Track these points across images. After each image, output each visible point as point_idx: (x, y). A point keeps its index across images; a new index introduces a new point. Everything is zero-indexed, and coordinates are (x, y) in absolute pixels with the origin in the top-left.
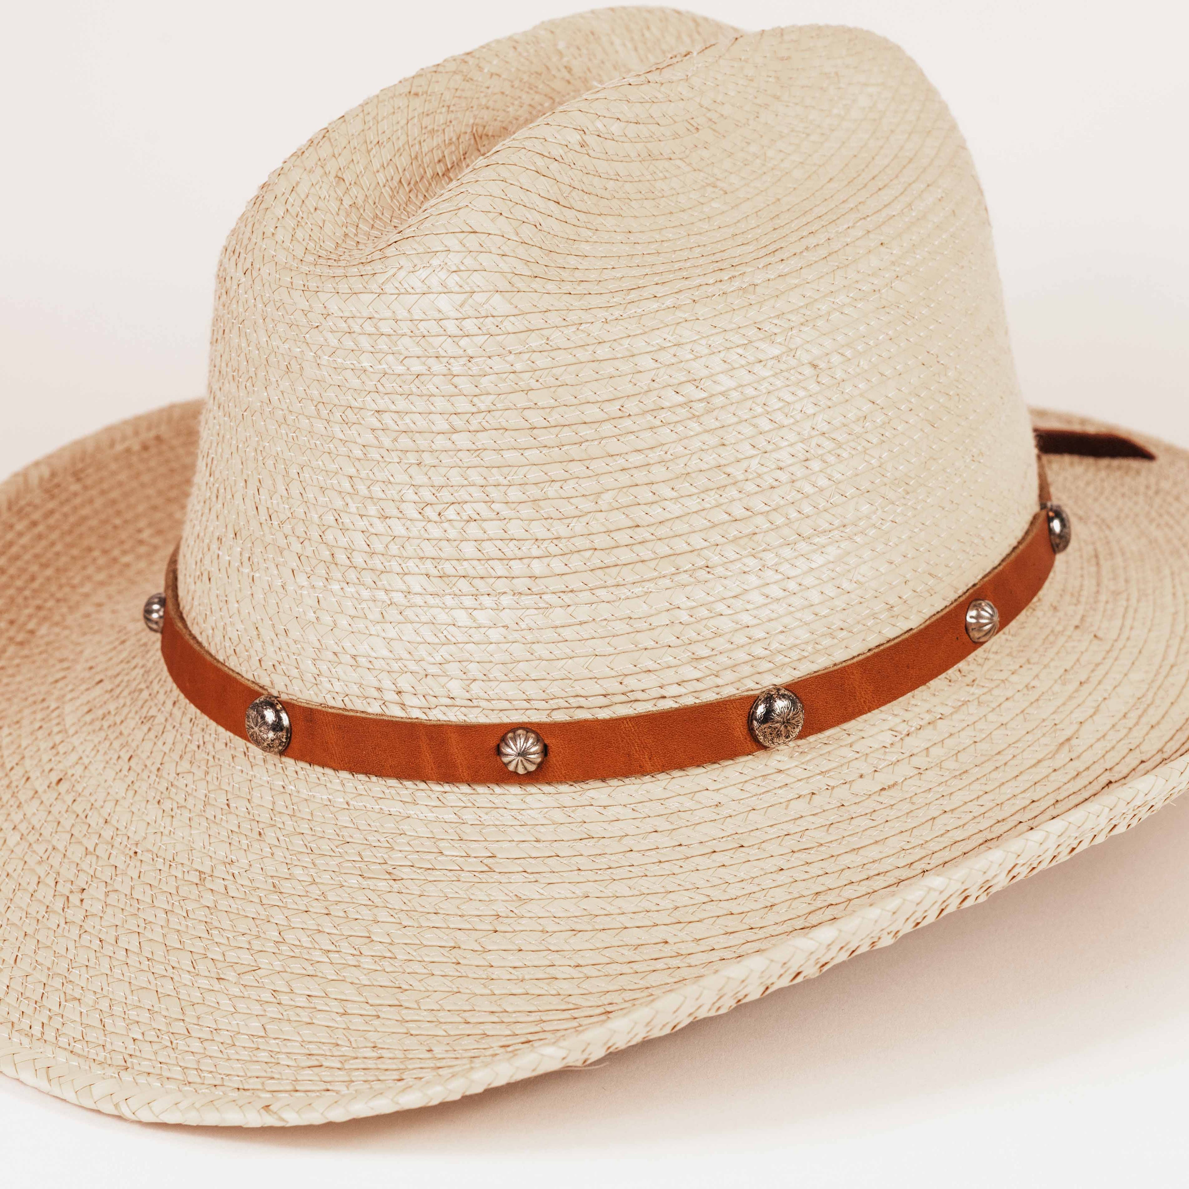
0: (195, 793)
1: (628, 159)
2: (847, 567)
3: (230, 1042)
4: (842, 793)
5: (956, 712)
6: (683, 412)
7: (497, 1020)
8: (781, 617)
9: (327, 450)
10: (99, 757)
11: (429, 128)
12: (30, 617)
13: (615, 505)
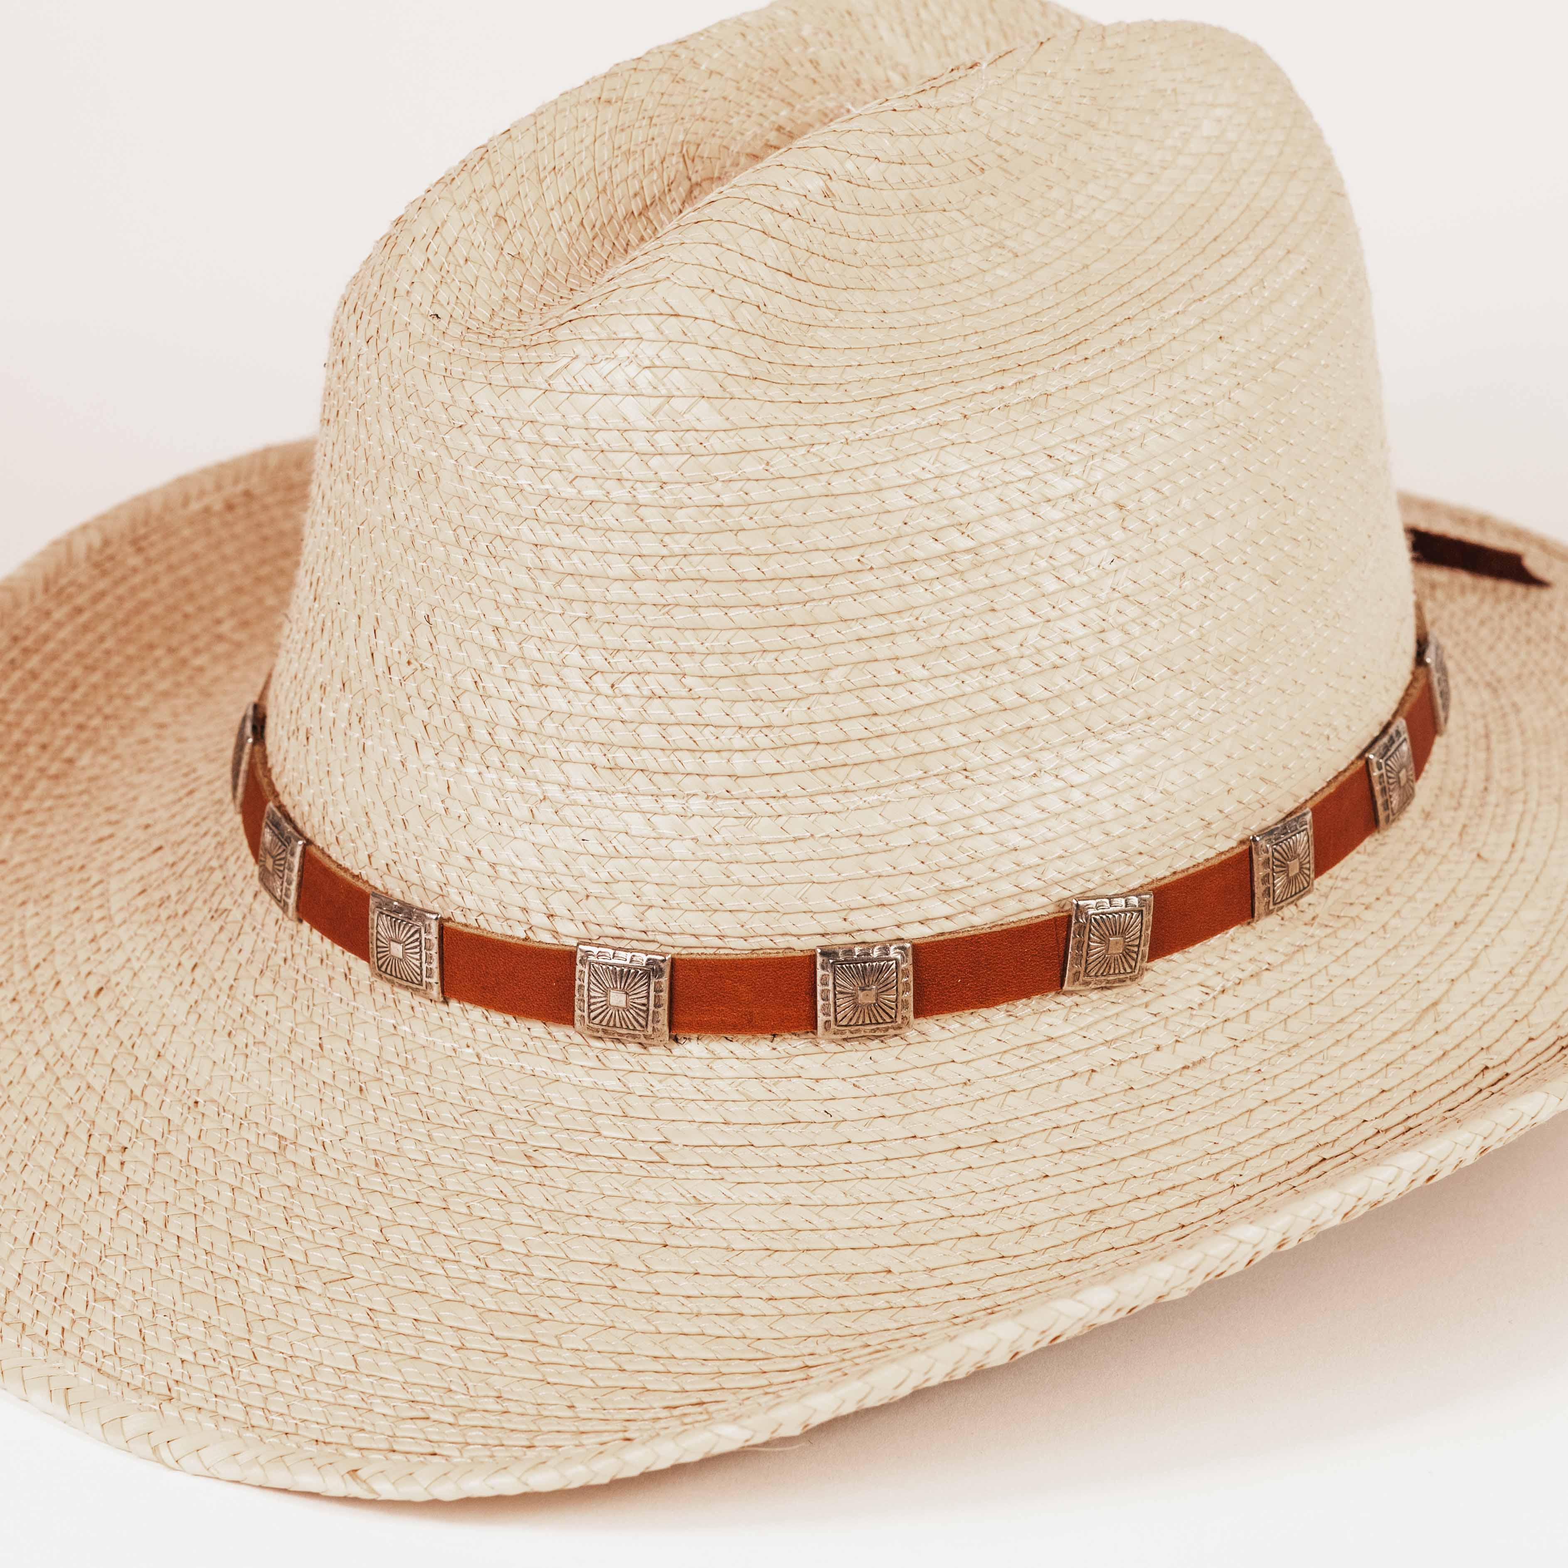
0: (277, 1026)
1: (886, 212)
2: (1152, 772)
3: (309, 1376)
4: (1132, 1072)
5: (1288, 961)
6: (942, 566)
7: (660, 1368)
8: (1061, 837)
9: (467, 589)
10: (153, 961)
11: (624, 148)
12: (68, 739)
13: (849, 686)
